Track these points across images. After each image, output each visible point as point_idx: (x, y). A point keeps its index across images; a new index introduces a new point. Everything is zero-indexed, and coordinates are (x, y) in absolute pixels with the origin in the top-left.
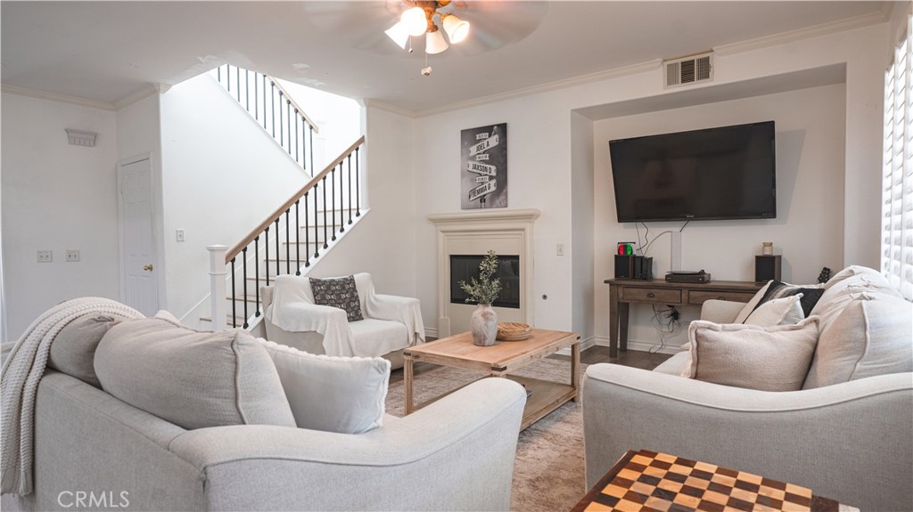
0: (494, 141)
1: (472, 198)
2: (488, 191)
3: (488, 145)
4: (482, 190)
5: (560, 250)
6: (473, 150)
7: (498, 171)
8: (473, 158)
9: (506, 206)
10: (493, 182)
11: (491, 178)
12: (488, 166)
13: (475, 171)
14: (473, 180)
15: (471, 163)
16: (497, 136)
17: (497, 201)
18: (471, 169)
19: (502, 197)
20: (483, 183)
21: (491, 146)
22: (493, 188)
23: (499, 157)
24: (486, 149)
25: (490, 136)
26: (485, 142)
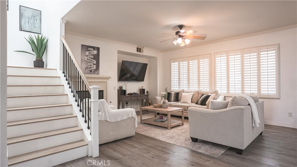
0: (95, 52)
1: (86, 70)
2: (93, 69)
3: (93, 53)
4: (91, 68)
5: (115, 88)
6: (87, 53)
7: (96, 62)
8: (87, 56)
9: (99, 74)
10: (95, 66)
11: (94, 64)
12: (93, 60)
13: (88, 60)
14: (86, 64)
15: (86, 58)
16: (96, 51)
17: (96, 72)
18: (86, 59)
19: (98, 71)
20: (91, 66)
21: (94, 53)
22: (95, 68)
23: (97, 57)
24: (92, 54)
25: (94, 50)
26: (92, 52)
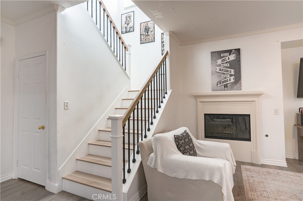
0: (232, 57)
1: (219, 85)
2: (229, 82)
3: (229, 59)
4: (225, 81)
5: (276, 112)
6: (219, 61)
7: (235, 72)
8: (219, 65)
9: (241, 90)
10: (232, 78)
11: (231, 75)
12: (229, 70)
13: (221, 72)
14: (219, 76)
15: (218, 68)
16: (234, 55)
17: (236, 87)
18: (218, 70)
19: (238, 85)
20: (226, 78)
21: (230, 60)
22: (232, 80)
23: (236, 65)
24: (228, 61)
25: (230, 55)
26: (227, 58)
